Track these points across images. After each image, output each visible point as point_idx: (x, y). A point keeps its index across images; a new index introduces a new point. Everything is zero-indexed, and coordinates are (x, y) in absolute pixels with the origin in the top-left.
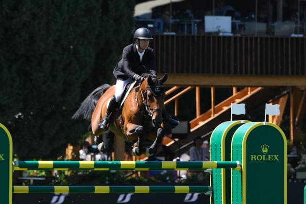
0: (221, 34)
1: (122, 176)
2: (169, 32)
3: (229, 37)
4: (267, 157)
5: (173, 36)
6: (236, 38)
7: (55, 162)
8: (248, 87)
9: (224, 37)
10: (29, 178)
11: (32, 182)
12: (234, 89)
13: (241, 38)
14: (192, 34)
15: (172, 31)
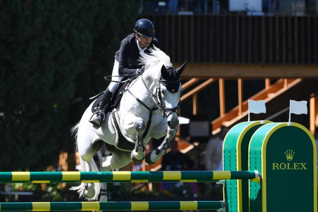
0: (249, 14)
1: (127, 189)
2: (185, 11)
3: (259, 18)
4: (292, 166)
5: (189, 17)
6: (267, 18)
7: (32, 173)
8: (284, 78)
9: (253, 18)
10: (13, 193)
11: (17, 197)
12: (267, 81)
13: (274, 18)
14: (214, 13)
15: (189, 10)
